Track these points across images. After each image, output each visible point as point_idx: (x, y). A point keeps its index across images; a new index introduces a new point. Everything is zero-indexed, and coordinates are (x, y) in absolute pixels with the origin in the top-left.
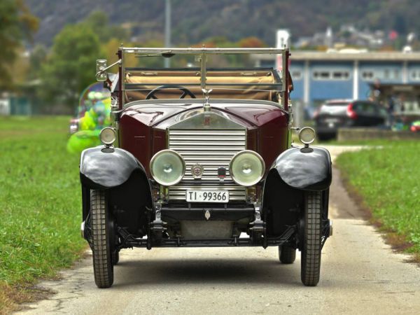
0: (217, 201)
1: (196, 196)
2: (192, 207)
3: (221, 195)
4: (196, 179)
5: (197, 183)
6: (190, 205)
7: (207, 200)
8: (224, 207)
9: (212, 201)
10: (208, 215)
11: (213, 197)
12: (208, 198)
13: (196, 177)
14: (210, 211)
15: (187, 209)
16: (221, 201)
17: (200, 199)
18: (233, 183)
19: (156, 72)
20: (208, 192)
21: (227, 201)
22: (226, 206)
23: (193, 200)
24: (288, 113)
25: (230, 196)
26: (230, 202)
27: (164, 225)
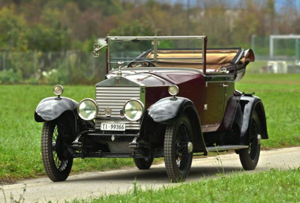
0: (118, 130)
1: (106, 126)
2: (105, 133)
3: (121, 126)
4: (108, 117)
5: (109, 119)
6: (103, 133)
7: (113, 129)
8: (123, 133)
9: (115, 130)
10: (113, 138)
11: (116, 128)
12: (113, 128)
13: (107, 115)
14: (115, 136)
15: (102, 135)
16: (121, 130)
17: (109, 129)
18: (125, 119)
19: (169, 51)
20: (113, 124)
21: (124, 130)
22: (124, 133)
23: (105, 129)
24: (205, 76)
25: (126, 127)
26: (126, 130)
27: (79, 144)
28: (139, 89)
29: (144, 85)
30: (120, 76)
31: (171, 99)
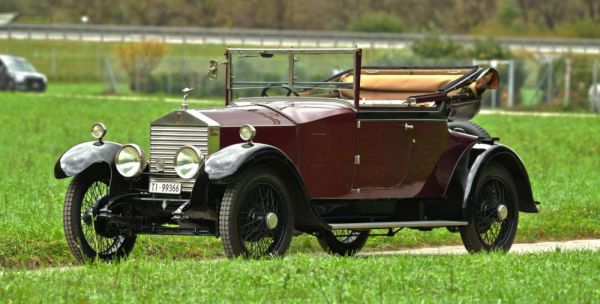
0: (172, 192)
1: (157, 187)
2: (154, 197)
3: (176, 187)
4: (159, 172)
5: (161, 175)
7: (164, 192)
8: (177, 198)
9: (168, 192)
10: (164, 206)
11: (169, 189)
12: (165, 189)
14: (166, 202)
15: (151, 199)
16: (175, 192)
17: (160, 190)
19: (377, 71)
21: (179, 192)
22: (180, 197)
23: (154, 191)
24: (356, 110)
25: (182, 187)
26: (182, 193)
27: (108, 213)
28: (206, 130)
29: (217, 124)
30: (183, 110)
31: (243, 147)
